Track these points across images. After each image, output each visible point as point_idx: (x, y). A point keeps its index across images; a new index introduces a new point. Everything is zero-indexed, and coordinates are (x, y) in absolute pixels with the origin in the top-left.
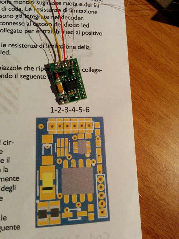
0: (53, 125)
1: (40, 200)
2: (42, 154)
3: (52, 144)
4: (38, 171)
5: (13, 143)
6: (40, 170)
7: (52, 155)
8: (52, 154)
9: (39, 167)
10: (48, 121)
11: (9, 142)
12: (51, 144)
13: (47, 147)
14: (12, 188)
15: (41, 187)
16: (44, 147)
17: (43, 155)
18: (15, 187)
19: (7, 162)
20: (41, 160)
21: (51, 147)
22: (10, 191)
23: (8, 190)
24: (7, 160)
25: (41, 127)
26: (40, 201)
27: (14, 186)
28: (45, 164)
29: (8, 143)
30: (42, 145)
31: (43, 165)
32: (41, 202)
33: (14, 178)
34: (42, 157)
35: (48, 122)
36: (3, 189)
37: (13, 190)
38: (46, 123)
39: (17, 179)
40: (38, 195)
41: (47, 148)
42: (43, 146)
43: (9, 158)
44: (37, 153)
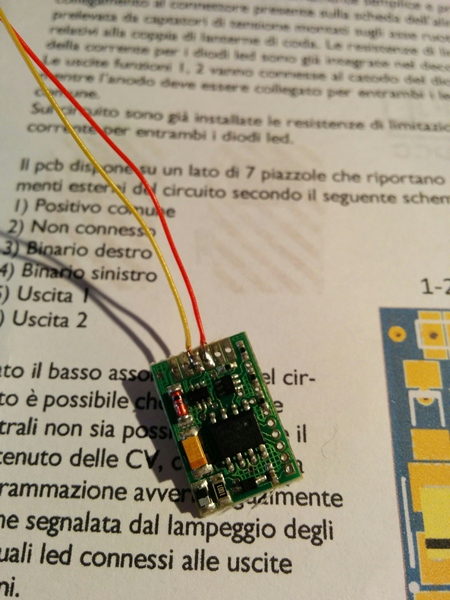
0: (436, 330)
1: (423, 583)
2: (410, 422)
3: (439, 390)
4: (403, 479)
5: (312, 380)
6: (411, 477)
7: (443, 428)
8: (443, 424)
9: (406, 465)
10: (417, 317)
11: (302, 376)
12: (435, 390)
13: (426, 399)
14: (322, 530)
15: (422, 536)
16: (415, 400)
17: (412, 427)
18: (331, 529)
19: (299, 441)
20: (409, 443)
21: (436, 401)
22: (317, 541)
23: (309, 537)
24: (299, 432)
25: (399, 335)
26: (423, 588)
27: (328, 525)
28: (424, 458)
29: (300, 379)
30: (407, 394)
31: (419, 461)
32: (425, 592)
33: (325, 495)
34: (412, 432)
35: (418, 323)
36: (290, 531)
37: (325, 538)
38: (413, 326)
39: (336, 500)
40: (413, 565)
41: (426, 404)
42: (412, 395)
43: (304, 426)
44: (395, 417)
